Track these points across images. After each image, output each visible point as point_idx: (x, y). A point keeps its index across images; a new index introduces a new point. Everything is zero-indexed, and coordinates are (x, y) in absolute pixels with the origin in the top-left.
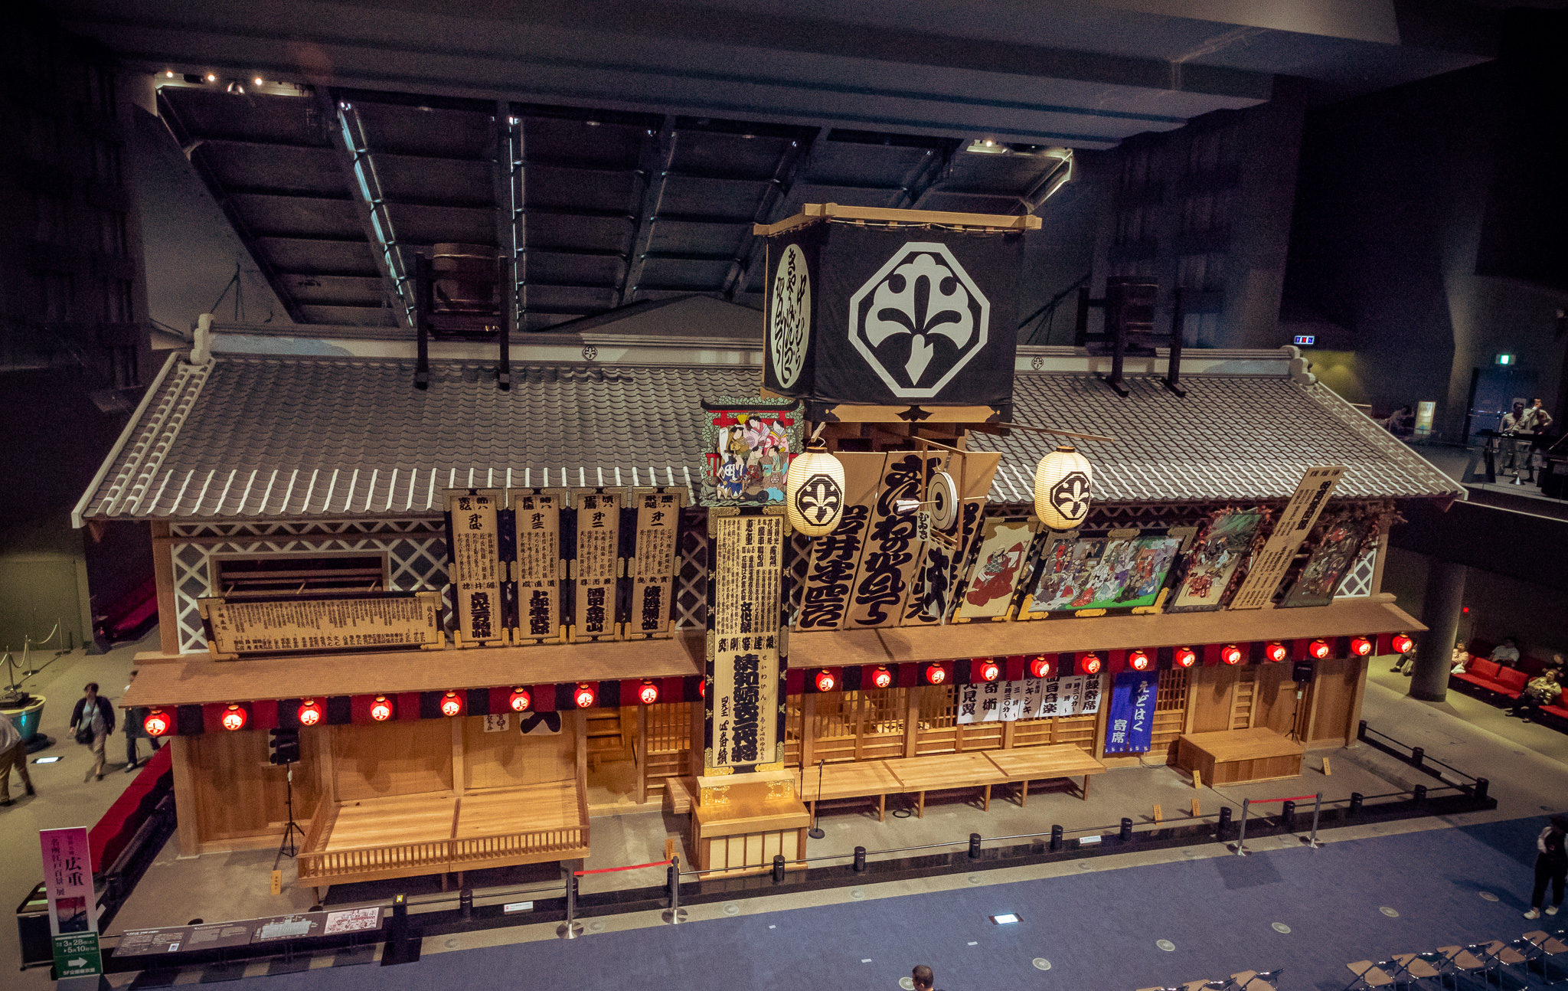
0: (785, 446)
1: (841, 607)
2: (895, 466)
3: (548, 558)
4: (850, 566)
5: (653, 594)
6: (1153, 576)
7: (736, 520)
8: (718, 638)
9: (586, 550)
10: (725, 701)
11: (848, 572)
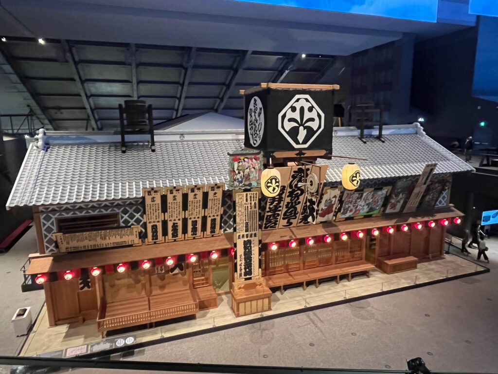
0: (257, 167)
1: (277, 221)
2: (294, 172)
3: (178, 211)
4: (280, 207)
5: (213, 221)
6: (379, 203)
7: (242, 193)
8: (238, 234)
9: (191, 207)
10: (241, 256)
11: (280, 209)
